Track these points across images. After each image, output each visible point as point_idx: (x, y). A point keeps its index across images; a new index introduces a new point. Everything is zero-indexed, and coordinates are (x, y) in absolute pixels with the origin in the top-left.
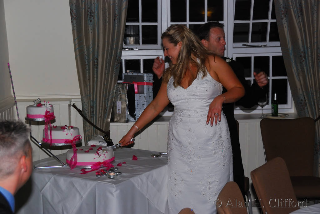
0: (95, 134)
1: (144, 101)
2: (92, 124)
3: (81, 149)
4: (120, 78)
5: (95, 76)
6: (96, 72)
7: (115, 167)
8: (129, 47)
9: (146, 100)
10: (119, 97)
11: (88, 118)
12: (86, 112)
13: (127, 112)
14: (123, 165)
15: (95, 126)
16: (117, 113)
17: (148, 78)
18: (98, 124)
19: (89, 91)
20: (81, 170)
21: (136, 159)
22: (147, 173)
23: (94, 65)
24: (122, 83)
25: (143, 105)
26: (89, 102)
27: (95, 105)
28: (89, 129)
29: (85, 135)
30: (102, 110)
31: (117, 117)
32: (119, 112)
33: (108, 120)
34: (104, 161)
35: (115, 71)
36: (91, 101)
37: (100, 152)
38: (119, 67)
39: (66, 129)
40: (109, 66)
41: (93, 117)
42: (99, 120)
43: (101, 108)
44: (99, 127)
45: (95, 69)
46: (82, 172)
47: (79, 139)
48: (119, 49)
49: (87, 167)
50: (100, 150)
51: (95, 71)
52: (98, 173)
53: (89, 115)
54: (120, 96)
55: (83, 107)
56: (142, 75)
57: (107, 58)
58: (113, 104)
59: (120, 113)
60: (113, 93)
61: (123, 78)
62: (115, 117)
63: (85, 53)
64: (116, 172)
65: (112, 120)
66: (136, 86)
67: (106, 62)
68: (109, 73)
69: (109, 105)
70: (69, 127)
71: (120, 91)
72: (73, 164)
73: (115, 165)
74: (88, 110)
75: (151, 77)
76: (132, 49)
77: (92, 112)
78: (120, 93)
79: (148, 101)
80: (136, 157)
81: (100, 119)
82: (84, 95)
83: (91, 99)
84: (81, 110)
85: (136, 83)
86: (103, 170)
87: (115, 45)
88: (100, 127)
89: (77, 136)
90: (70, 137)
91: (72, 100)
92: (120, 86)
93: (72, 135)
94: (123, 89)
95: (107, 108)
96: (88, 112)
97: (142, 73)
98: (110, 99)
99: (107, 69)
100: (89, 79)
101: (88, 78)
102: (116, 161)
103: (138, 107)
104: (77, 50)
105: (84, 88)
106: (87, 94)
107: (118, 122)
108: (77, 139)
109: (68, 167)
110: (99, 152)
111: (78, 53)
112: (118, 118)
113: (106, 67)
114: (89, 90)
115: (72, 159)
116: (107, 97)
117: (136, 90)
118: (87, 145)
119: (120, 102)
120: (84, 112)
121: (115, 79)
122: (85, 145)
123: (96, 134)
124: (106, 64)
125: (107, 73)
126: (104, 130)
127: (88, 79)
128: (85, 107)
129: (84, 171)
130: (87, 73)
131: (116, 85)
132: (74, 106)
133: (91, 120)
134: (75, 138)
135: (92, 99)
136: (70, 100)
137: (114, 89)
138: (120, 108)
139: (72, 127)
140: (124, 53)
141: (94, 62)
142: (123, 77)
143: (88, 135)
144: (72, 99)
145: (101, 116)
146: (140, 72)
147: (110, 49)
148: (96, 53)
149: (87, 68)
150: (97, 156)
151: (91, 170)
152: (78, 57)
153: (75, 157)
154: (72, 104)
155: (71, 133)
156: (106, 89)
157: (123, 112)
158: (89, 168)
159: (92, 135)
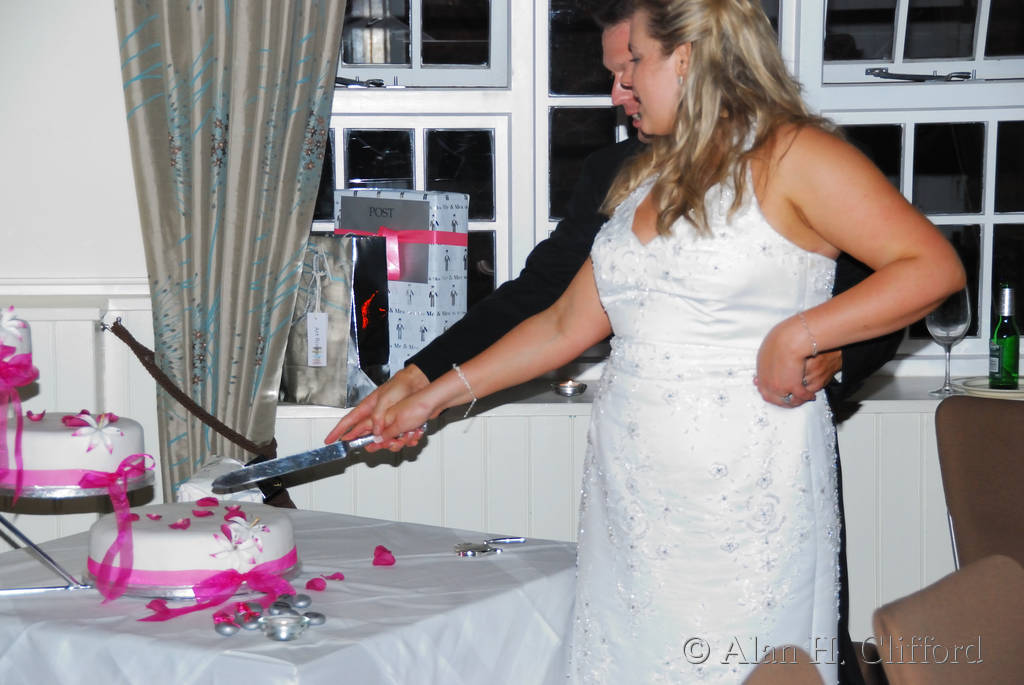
0: (208, 453)
1: (429, 314)
2: (196, 410)
3: (154, 515)
4: (323, 211)
5: (215, 199)
6: (220, 183)
7: (299, 592)
8: (365, 75)
9: (434, 310)
10: (318, 292)
11: (180, 384)
12: (173, 356)
13: (354, 359)
14: (330, 584)
15: (210, 420)
16: (310, 363)
17: (447, 210)
18: (225, 409)
19: (185, 266)
20: (149, 606)
21: (391, 562)
22: (439, 619)
23: (209, 150)
24: (330, 234)
25: (424, 330)
26: (187, 313)
27: (211, 329)
28: (183, 430)
29: (166, 458)
30: (242, 348)
31: (309, 380)
32: (317, 361)
33: (270, 393)
34: (253, 566)
35: (300, 178)
36: (196, 309)
37: (237, 526)
38: (320, 163)
39: (85, 424)
40: (277, 156)
41: (203, 381)
42: (228, 393)
43: (237, 341)
44: (229, 424)
45: (216, 170)
46: (151, 613)
47: (141, 469)
48: (320, 84)
49: (179, 593)
50: (238, 519)
51: (215, 179)
52: (222, 619)
53: (184, 374)
54: (323, 288)
55: (158, 334)
56: (420, 198)
57: (267, 122)
58: (291, 324)
59: (323, 363)
60: (292, 276)
61: (337, 212)
62: (301, 379)
63: (170, 96)
64: (301, 612)
65: (288, 395)
66: (392, 246)
67: (265, 138)
68: (275, 188)
69: (273, 327)
70: (98, 418)
71: (322, 268)
72: (113, 578)
73: (298, 584)
74: (182, 346)
75: (458, 207)
76: (379, 84)
77: (197, 360)
78: (323, 278)
79: (445, 314)
80: (389, 552)
81: (232, 388)
82: (163, 283)
83: (194, 300)
84: (151, 347)
85: (392, 232)
86: (245, 606)
87: (302, 65)
88: (234, 423)
89: (135, 457)
90: (107, 464)
91: (111, 305)
92: (323, 247)
93: (111, 452)
94: (336, 258)
95: (264, 339)
96: (181, 358)
97: (420, 192)
98: (277, 302)
99: (268, 169)
100: (189, 215)
101: (182, 207)
102: (305, 568)
103: (400, 337)
104: (136, 85)
105: (165, 252)
106: (175, 276)
107: (311, 404)
108: (134, 468)
109: (95, 592)
110: (232, 527)
111: (138, 97)
112: (315, 387)
113: (262, 162)
114: (184, 260)
115: (109, 556)
116: (266, 296)
117: (393, 267)
118: (175, 498)
119: (324, 316)
120: (163, 356)
121: (301, 214)
122: (165, 500)
123: (214, 452)
124: (264, 147)
125: (265, 187)
126: (248, 437)
127: (184, 214)
128: (167, 336)
129: (162, 611)
130: (180, 186)
131: (305, 240)
132: (119, 330)
133: (195, 392)
134: (124, 464)
135: (198, 300)
136: (101, 302)
137: (295, 258)
138: (323, 345)
139: (113, 420)
140: (342, 100)
141: (209, 137)
142: (337, 208)
143: (179, 457)
144: (110, 301)
145: (238, 377)
146: (410, 186)
147: (279, 81)
148: (219, 102)
149: (178, 166)
150: (224, 542)
151: (193, 604)
152: (140, 114)
153: (123, 545)
154: (109, 322)
155: (109, 442)
156: (260, 258)
157: (335, 361)
158: (183, 599)
159: (198, 458)
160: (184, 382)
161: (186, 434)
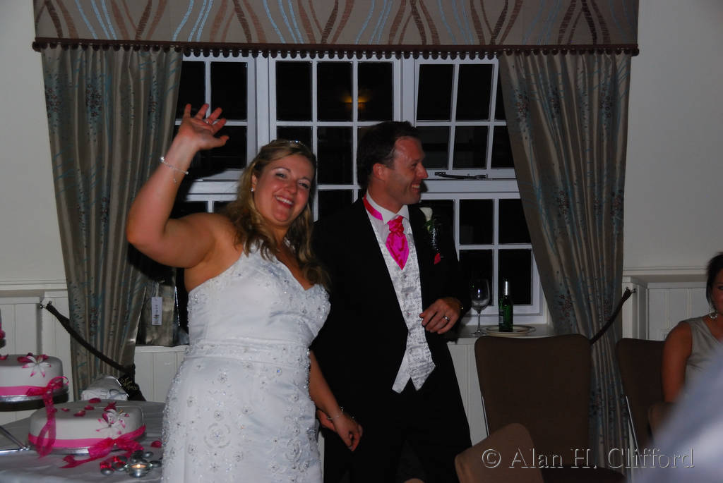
0: (98, 372)
2: (92, 350)
3: (66, 409)
5: (102, 238)
6: (105, 230)
7: (145, 448)
10: (157, 286)
11: (83, 335)
12: (79, 321)
15: (99, 355)
16: (153, 324)
18: (107, 349)
19: (86, 274)
20: (64, 460)
23: (99, 213)
26: (87, 299)
27: (100, 307)
28: (84, 360)
29: (75, 375)
30: (116, 317)
31: (152, 333)
32: (157, 322)
33: (132, 340)
34: (119, 436)
36: (92, 297)
37: (111, 414)
39: (31, 361)
41: (96, 334)
42: (108, 340)
43: (114, 312)
44: (109, 357)
45: (103, 223)
46: (65, 463)
47: (61, 384)
49: (79, 452)
50: (112, 410)
51: (103, 228)
52: (105, 466)
53: (85, 331)
55: (71, 310)
57: (130, 198)
58: (143, 303)
59: (160, 324)
62: (148, 332)
63: (79, 186)
64: (149, 461)
65: (141, 341)
69: (133, 306)
70: (37, 358)
72: (44, 445)
73: (146, 444)
74: (85, 316)
77: (92, 323)
81: (111, 338)
82: (74, 282)
83: (91, 292)
84: (68, 317)
86: (118, 458)
87: (149, 169)
88: (112, 356)
89: (58, 378)
90: (40, 382)
91: (46, 295)
93: (44, 376)
95: (129, 311)
96: (84, 322)
98: (136, 292)
100: (88, 247)
101: (85, 243)
102: (148, 435)
104: (61, 180)
105: (76, 265)
106: (81, 279)
107: (153, 345)
108: (56, 384)
109: (33, 452)
110: (109, 415)
111: (61, 186)
112: (156, 336)
114: (86, 270)
115: (43, 432)
116: (129, 288)
118: (80, 398)
119: (161, 298)
120: (74, 321)
122: (75, 399)
123: (101, 372)
126: (120, 364)
127: (86, 247)
128: (76, 310)
129: (72, 462)
130: (84, 232)
132: (50, 308)
133: (91, 340)
134: (51, 382)
135: (93, 292)
136: (41, 294)
138: (160, 314)
139: (45, 358)
141: (99, 207)
143: (82, 375)
144: (46, 293)
145: (114, 332)
147: (137, 178)
148: (105, 188)
149: (83, 222)
150: (104, 424)
151: (88, 457)
152: (63, 196)
153: (50, 427)
154: (45, 303)
155: (43, 370)
156: (126, 269)
157: (166, 322)
158: (83, 454)
159: (93, 374)
160: (85, 335)
161: (86, 363)
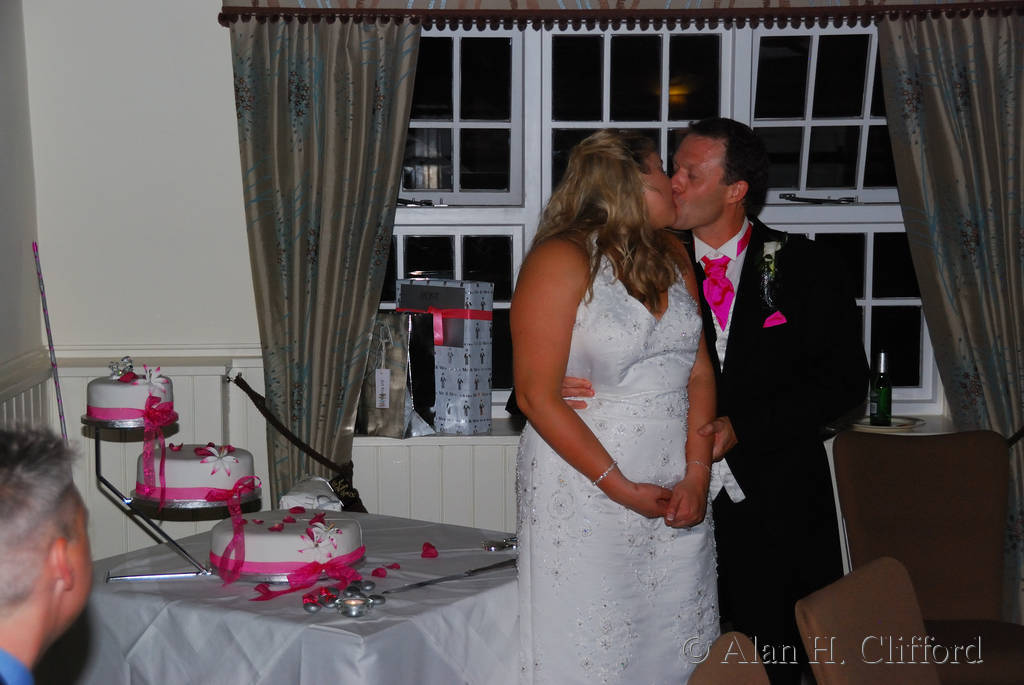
0: (303, 472)
1: (465, 370)
2: (295, 441)
3: (258, 520)
4: (388, 296)
5: (309, 287)
6: (313, 276)
7: (365, 578)
8: (418, 196)
9: (468, 367)
10: (383, 353)
11: (283, 421)
12: (278, 401)
13: (409, 403)
14: (390, 572)
15: (305, 448)
16: (377, 406)
17: (477, 295)
18: (315, 439)
19: (287, 336)
20: (256, 589)
21: (435, 555)
22: (468, 601)
23: (305, 252)
24: (393, 311)
25: (460, 382)
26: (288, 370)
27: (306, 381)
28: (285, 455)
29: (273, 474)
30: (328, 395)
31: (376, 418)
32: (383, 404)
33: (348, 428)
34: (329, 559)
35: (371, 271)
36: (295, 367)
37: (319, 529)
38: (385, 262)
39: (212, 454)
40: (354, 257)
41: (300, 419)
42: (317, 428)
43: (324, 392)
44: (318, 451)
45: (310, 266)
46: (257, 594)
47: (251, 487)
48: (386, 203)
49: (276, 579)
50: (319, 524)
51: (310, 273)
52: (310, 600)
53: (286, 414)
54: (387, 351)
55: (268, 385)
56: (458, 286)
57: (347, 231)
58: (363, 378)
59: (387, 406)
60: (365, 342)
61: (398, 296)
62: (371, 418)
63: (278, 213)
64: (368, 595)
65: (361, 430)
66: (438, 321)
67: (345, 242)
68: (353, 279)
69: (350, 381)
70: (220, 449)
71: (387, 337)
72: (230, 568)
73: (365, 572)
74: (285, 395)
75: (485, 292)
76: (428, 204)
77: (295, 404)
78: (387, 344)
79: (476, 370)
80: (433, 548)
81: (321, 424)
82: (271, 347)
83: (293, 360)
84: (263, 394)
85: (438, 310)
86: (327, 590)
87: (373, 190)
88: (322, 450)
89: (247, 478)
90: (224, 482)
91: (235, 364)
92: (387, 321)
93: (229, 475)
94: (397, 331)
95: (344, 388)
96: (284, 403)
97: (458, 281)
98: (353, 362)
99: (347, 265)
100: (290, 298)
101: (286, 293)
102: (369, 559)
103: (443, 387)
104: (254, 205)
105: (274, 325)
106: (280, 342)
107: (377, 435)
108: (245, 486)
109: (216, 577)
110: (315, 530)
111: (255, 214)
112: (381, 424)
113: (344, 260)
114: (287, 330)
115: (228, 551)
116: (345, 356)
117: (438, 335)
118: (278, 507)
119: (388, 371)
120: (271, 400)
121: (371, 298)
122: (272, 507)
123: (307, 472)
124: (345, 249)
125: (346, 278)
126: (332, 460)
127: (287, 298)
128: (274, 386)
129: (266, 592)
130: (284, 277)
131: (374, 317)
132: (240, 382)
133: (293, 427)
134: (238, 483)
135: (296, 361)
136: (227, 363)
137: (367, 330)
138: (387, 392)
139: (231, 450)
140: (401, 216)
141: (305, 243)
142: (398, 292)
143: (283, 475)
144: (234, 361)
145: (325, 416)
146: (451, 276)
147: (356, 202)
148: (313, 217)
149: (283, 263)
150: (309, 542)
151: (287, 588)
152: (257, 226)
153: (238, 544)
154: (233, 375)
155: (227, 467)
156: (341, 330)
157: (396, 405)
158: (281, 583)
159: (296, 474)
160: (286, 421)
161: (288, 458)
